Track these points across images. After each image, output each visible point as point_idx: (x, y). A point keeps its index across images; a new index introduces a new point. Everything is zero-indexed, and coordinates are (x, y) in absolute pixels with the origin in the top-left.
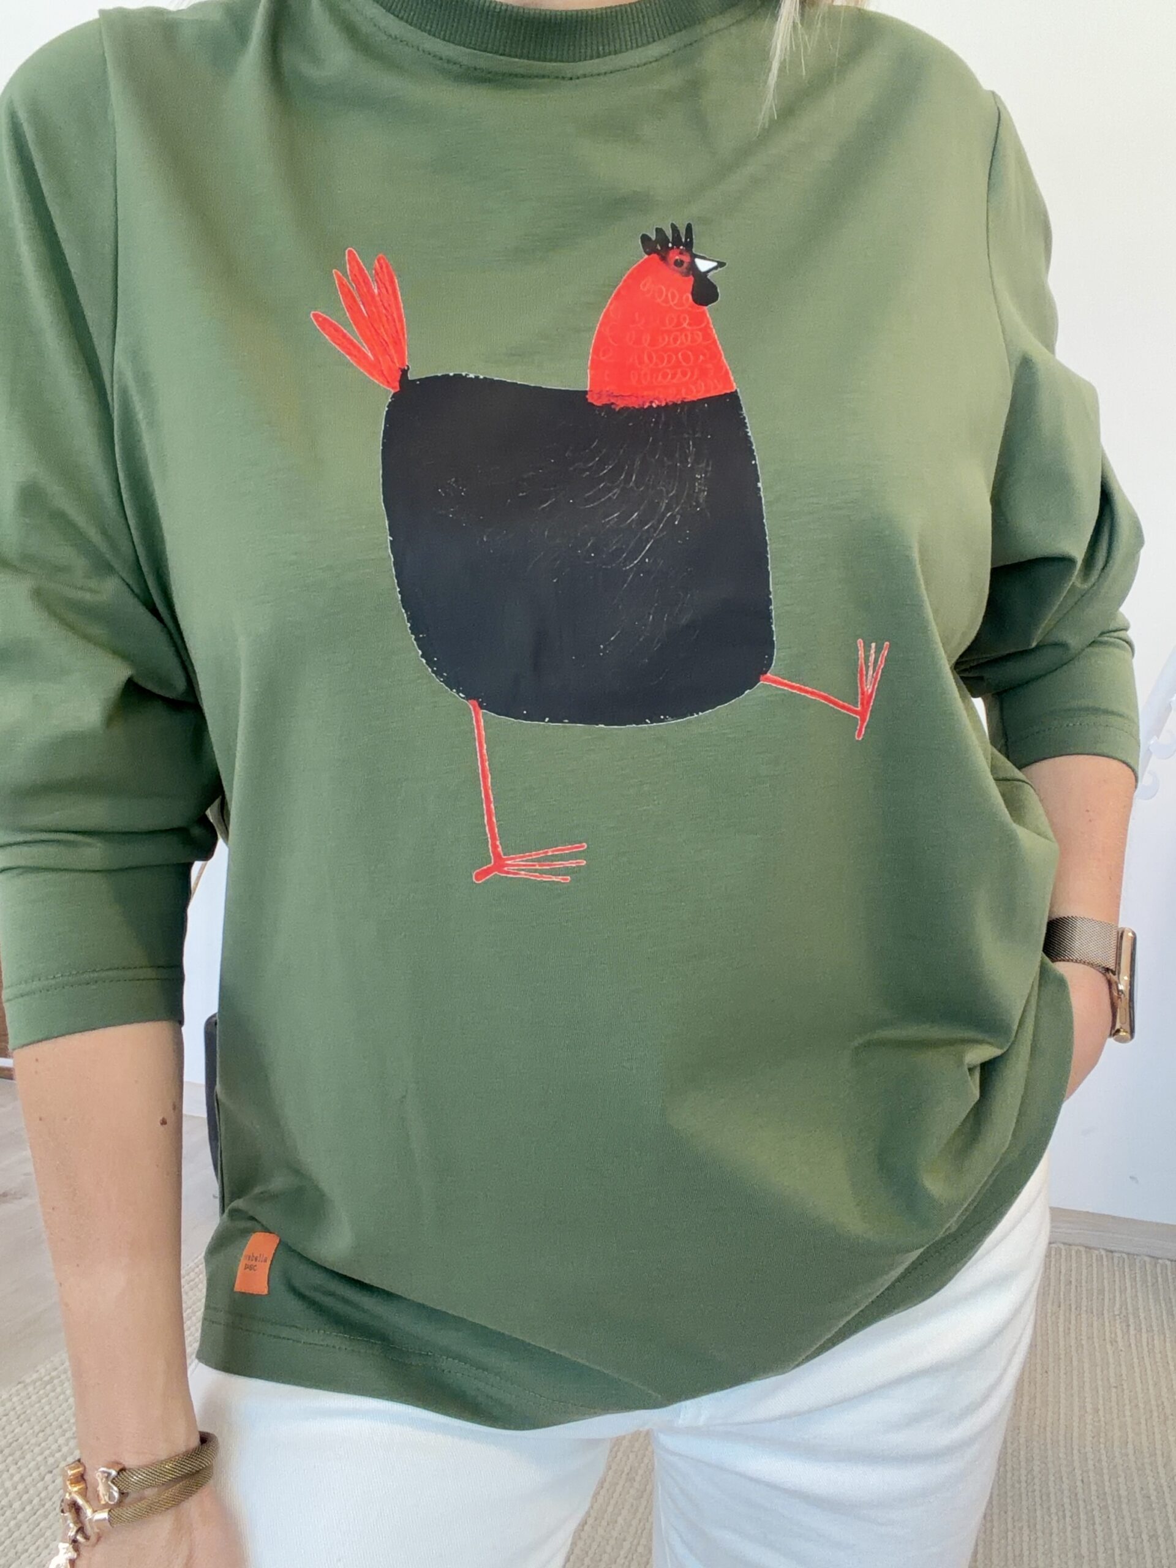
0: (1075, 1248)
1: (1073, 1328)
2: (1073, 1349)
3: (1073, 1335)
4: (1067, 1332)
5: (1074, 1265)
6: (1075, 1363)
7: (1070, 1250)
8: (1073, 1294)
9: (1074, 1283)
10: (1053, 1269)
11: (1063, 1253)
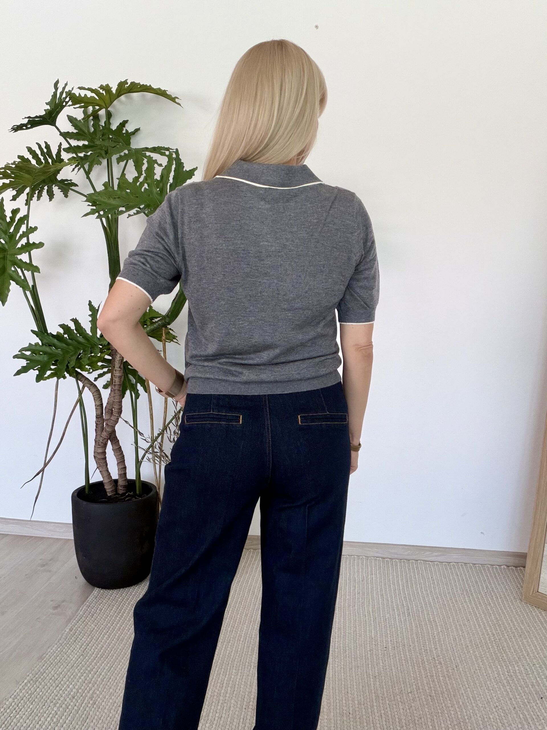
0: (460, 564)
1: (472, 600)
2: (475, 609)
3: (473, 602)
4: (470, 603)
5: (462, 572)
6: (478, 615)
7: (458, 565)
8: (466, 585)
9: (465, 580)
10: (454, 574)
11: (456, 567)
